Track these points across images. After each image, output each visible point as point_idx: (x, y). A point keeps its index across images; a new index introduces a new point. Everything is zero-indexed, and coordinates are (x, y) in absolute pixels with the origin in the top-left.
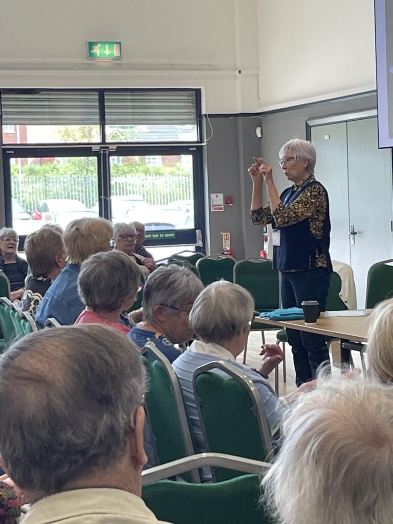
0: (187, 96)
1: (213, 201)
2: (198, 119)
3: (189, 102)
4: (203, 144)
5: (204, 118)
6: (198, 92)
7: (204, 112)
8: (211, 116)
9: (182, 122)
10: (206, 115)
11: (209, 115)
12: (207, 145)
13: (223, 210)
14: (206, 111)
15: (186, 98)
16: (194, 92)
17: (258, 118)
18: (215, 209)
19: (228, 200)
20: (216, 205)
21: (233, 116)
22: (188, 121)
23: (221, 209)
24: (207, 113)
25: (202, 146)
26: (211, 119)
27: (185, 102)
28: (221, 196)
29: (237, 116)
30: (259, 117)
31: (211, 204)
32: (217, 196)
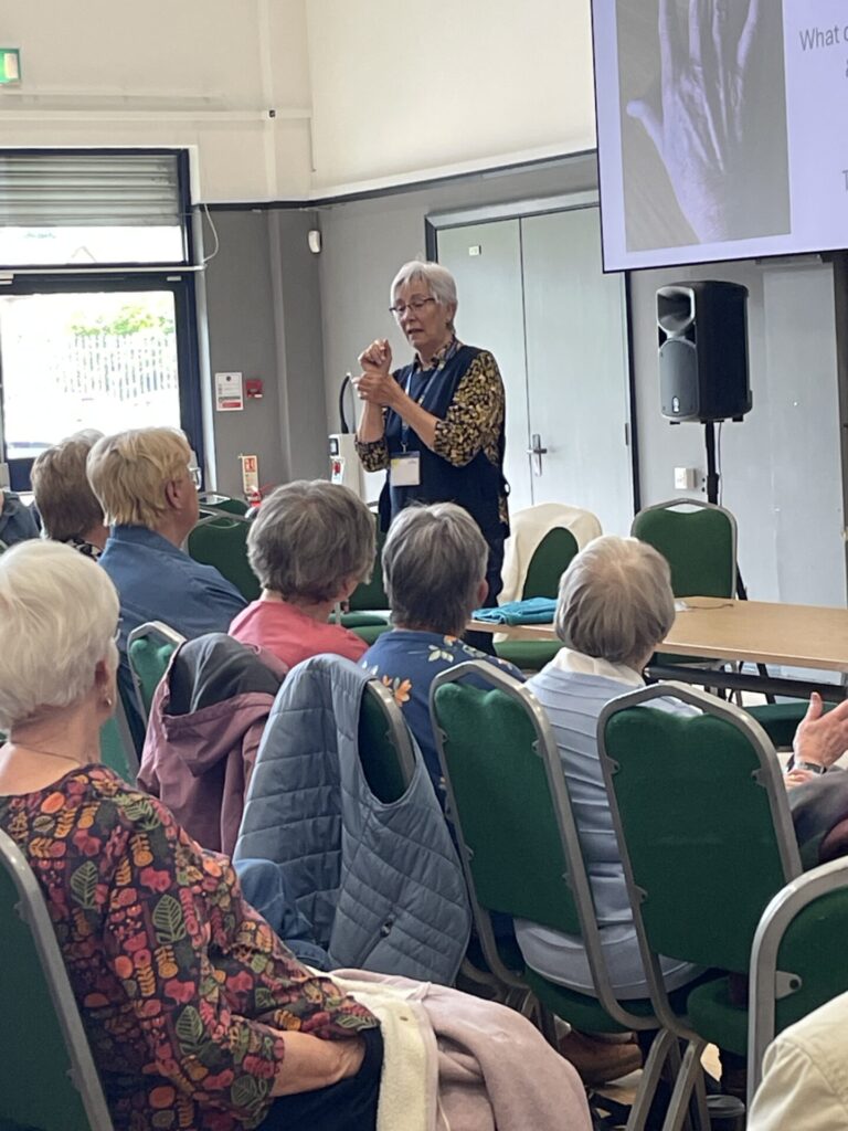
0: (158, 165)
1: (220, 389)
2: (185, 214)
3: (161, 178)
4: (196, 268)
5: (198, 211)
6: (182, 157)
7: (196, 199)
8: (213, 207)
9: (149, 221)
10: (201, 207)
11: (208, 205)
12: (206, 270)
13: (241, 408)
14: (202, 198)
15: (154, 169)
16: (173, 156)
17: (313, 211)
18: (224, 406)
19: (251, 387)
20: (227, 398)
21: (261, 208)
22: (161, 220)
23: (238, 405)
24: (205, 202)
25: (193, 273)
26: (215, 214)
27: (153, 179)
28: (237, 378)
29: (267, 209)
30: (316, 209)
31: (218, 396)
32: (229, 379)
